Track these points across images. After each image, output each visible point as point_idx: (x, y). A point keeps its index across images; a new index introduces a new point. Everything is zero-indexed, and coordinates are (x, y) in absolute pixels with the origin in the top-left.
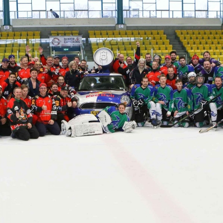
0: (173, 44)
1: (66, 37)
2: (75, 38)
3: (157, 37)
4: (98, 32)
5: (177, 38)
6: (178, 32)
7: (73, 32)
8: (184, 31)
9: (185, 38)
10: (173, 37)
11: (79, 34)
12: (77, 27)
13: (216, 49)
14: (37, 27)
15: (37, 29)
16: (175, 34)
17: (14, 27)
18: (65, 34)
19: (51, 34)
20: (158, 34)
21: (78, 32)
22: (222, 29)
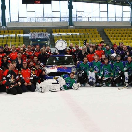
0: (102, 37)
1: (39, 33)
2: (44, 33)
3: (93, 33)
4: (58, 30)
5: (105, 33)
6: (105, 30)
7: (43, 30)
8: (109, 29)
9: (109, 34)
10: (102, 33)
11: (47, 31)
12: (45, 27)
13: (128, 39)
14: (22, 27)
15: (22, 28)
16: (103, 31)
17: (8, 27)
18: (38, 32)
19: (30, 32)
20: (93, 31)
21: (46, 30)
22: (131, 28)
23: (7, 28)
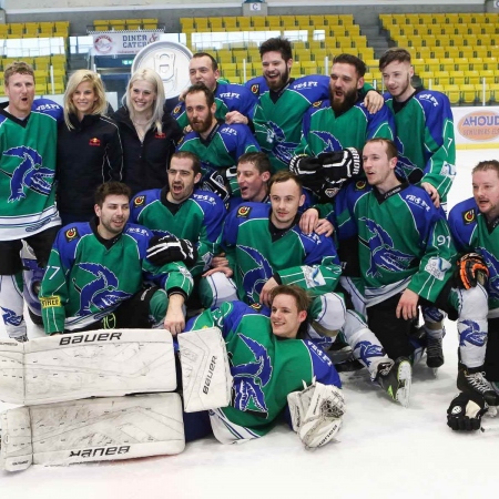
0: (374, 47)
1: (127, 34)
2: (149, 35)
3: (339, 30)
4: (201, 21)
5: (384, 32)
6: (386, 20)
7: (145, 21)
8: (401, 17)
9: (402, 33)
10: (375, 30)
11: (160, 26)
12: (154, 11)
14: (62, 13)
15: (63, 17)
16: (379, 22)
17: (9, 12)
18: (126, 27)
19: (93, 28)
20: (340, 23)
21: (156, 21)
22: (485, 12)
23: (6, 15)
